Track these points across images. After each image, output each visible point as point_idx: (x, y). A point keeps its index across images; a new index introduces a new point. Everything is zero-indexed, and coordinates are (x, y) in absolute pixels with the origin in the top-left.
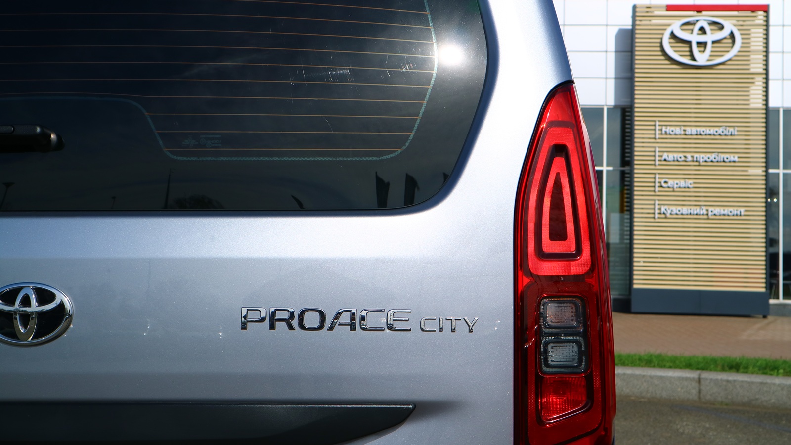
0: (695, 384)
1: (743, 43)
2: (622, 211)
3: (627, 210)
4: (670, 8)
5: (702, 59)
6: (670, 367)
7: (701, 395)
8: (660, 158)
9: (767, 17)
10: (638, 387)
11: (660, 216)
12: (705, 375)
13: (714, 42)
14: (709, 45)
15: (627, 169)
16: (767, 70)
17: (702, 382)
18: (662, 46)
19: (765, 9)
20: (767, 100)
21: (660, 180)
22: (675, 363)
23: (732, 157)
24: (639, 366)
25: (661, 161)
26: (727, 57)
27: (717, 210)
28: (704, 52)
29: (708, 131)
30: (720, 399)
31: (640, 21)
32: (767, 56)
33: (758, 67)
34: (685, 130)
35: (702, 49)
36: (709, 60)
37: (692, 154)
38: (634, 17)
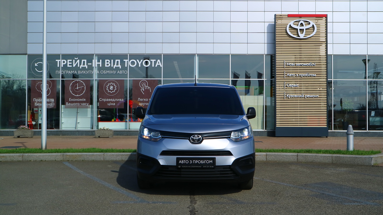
0: (296, 157)
1: (317, 30)
2: (271, 96)
3: (273, 96)
4: (289, 16)
5: (302, 36)
6: (289, 152)
7: (298, 160)
8: (286, 75)
9: (327, 19)
10: (279, 158)
11: (286, 98)
12: (299, 154)
13: (306, 29)
14: (305, 30)
15: (273, 79)
16: (327, 40)
17: (298, 156)
18: (286, 31)
19: (326, 16)
20: (327, 52)
21: (286, 84)
22: (290, 151)
23: (314, 75)
24: (279, 152)
25: (286, 76)
26: (312, 35)
27: (308, 96)
28: (303, 33)
29: (304, 64)
30: (303, 161)
31: (278, 21)
32: (327, 35)
33: (324, 39)
34: (295, 64)
35: (302, 32)
36: (304, 36)
37: (299, 74)
38: (275, 19)
